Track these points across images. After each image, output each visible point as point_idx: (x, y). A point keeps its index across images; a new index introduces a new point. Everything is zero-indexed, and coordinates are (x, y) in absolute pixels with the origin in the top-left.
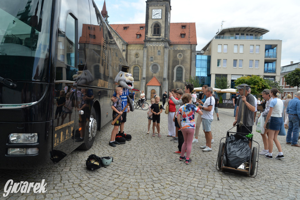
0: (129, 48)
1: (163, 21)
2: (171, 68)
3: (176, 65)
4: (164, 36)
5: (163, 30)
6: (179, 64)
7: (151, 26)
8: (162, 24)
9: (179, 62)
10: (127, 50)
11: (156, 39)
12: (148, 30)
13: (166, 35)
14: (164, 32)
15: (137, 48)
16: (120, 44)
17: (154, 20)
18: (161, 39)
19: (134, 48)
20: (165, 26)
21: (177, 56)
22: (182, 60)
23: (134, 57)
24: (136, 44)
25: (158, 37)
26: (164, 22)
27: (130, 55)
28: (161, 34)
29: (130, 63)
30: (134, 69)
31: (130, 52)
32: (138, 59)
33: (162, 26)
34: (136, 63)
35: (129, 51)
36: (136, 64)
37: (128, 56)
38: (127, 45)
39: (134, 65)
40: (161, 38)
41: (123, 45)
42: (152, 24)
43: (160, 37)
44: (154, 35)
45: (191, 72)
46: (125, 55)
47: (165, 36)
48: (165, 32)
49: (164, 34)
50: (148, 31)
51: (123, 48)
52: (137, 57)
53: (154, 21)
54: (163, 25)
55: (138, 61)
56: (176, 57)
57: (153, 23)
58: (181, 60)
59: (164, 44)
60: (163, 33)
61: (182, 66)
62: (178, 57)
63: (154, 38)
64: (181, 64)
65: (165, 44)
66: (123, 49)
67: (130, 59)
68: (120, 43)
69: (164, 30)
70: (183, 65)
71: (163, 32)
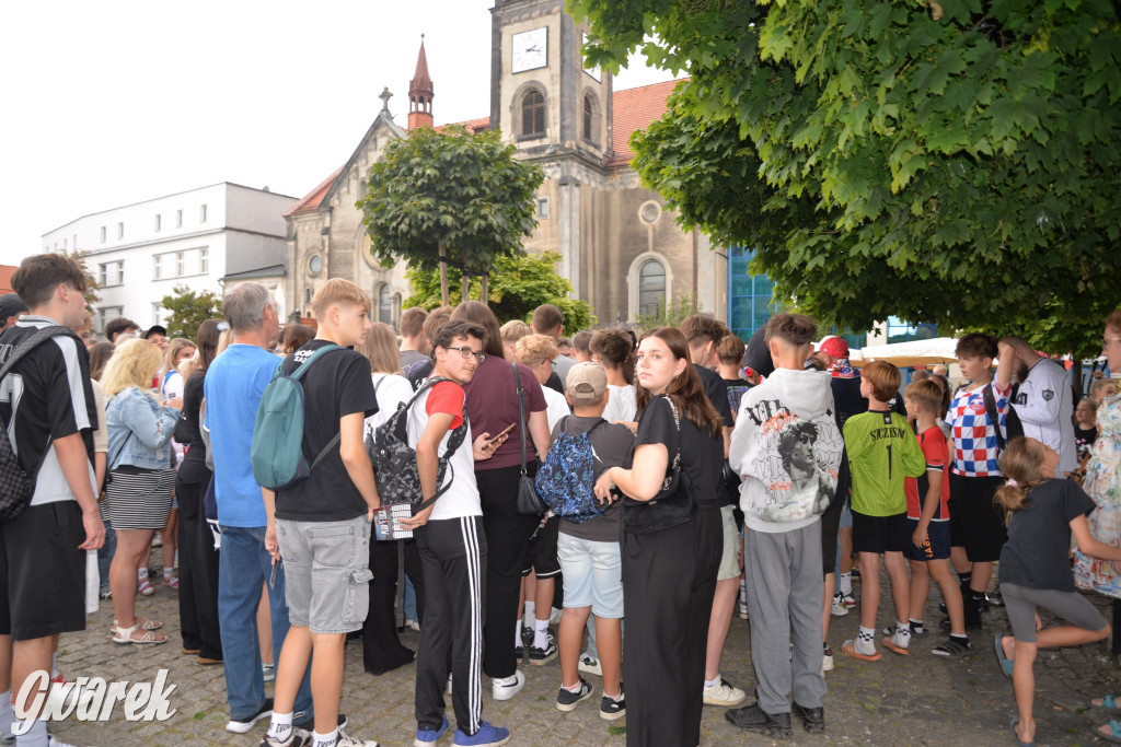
1: (552, 76)
2: (614, 269)
3: (636, 256)
4: (558, 135)
5: (553, 114)
6: (646, 250)
7: (509, 103)
8: (549, 88)
9: (645, 240)
11: (530, 151)
12: (499, 121)
13: (568, 132)
14: (558, 120)
17: (521, 75)
18: (548, 151)
20: (562, 95)
21: (636, 216)
22: (657, 229)
25: (537, 143)
26: (558, 79)
28: (548, 130)
33: (550, 95)
40: (547, 146)
42: (512, 94)
43: (546, 142)
44: (522, 137)
45: (699, 280)
47: (562, 138)
48: (562, 120)
49: (558, 128)
50: (502, 124)
53: (522, 80)
54: (553, 92)
56: (631, 220)
57: (518, 90)
58: (654, 230)
59: (559, 169)
60: (555, 124)
61: (658, 255)
62: (641, 220)
63: (522, 151)
64: (655, 250)
65: (562, 171)
69: (558, 110)
70: (664, 253)
71: (555, 118)
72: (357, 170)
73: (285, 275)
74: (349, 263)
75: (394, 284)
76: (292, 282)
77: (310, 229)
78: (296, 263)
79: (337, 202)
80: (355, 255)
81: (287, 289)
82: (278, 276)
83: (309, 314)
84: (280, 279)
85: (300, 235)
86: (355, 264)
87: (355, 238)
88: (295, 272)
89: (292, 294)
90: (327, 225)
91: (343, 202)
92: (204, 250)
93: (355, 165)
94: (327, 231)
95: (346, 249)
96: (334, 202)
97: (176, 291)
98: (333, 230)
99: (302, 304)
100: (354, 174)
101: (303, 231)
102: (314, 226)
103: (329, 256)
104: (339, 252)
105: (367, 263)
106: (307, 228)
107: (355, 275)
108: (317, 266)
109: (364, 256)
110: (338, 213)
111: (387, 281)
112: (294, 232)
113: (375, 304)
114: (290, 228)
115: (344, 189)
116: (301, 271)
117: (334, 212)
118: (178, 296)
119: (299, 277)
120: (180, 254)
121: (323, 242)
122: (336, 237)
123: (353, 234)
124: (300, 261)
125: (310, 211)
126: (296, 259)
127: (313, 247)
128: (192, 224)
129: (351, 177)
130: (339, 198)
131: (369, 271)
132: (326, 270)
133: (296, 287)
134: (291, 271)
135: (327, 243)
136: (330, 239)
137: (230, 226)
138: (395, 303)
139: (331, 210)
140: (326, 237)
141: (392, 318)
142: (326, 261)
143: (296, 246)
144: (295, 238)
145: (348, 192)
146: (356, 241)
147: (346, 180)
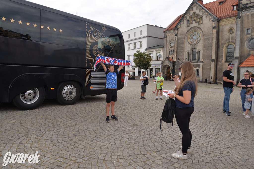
0: (221, 24)
10: (218, 26)
15: (231, 21)
16: (210, 21)
19: (227, 22)
23: (227, 33)
24: (230, 17)
27: (222, 31)
29: (223, 42)
30: (228, 48)
31: (222, 29)
32: (233, 35)
34: (230, 40)
35: (221, 27)
36: (229, 42)
37: (220, 33)
38: (219, 21)
39: (228, 43)
41: (213, 21)
46: (215, 33)
51: (214, 24)
52: (231, 32)
55: (232, 38)
66: (214, 26)
67: (222, 37)
68: (210, 19)
72: (186, 17)
73: (163, 47)
74: (183, 43)
75: (197, 49)
76: (165, 49)
77: (171, 35)
78: (166, 44)
79: (180, 26)
80: (185, 41)
81: (164, 51)
82: (162, 47)
83: (170, 57)
84: (162, 48)
85: (168, 37)
86: (185, 43)
87: (185, 36)
88: (166, 46)
89: (165, 52)
90: (176, 33)
91: (181, 26)
92: (141, 42)
93: (185, 16)
94: (176, 35)
95: (182, 39)
96: (179, 26)
97: (137, 52)
98: (178, 34)
99: (168, 55)
100: (185, 18)
101: (169, 35)
102: (172, 34)
103: (177, 41)
104: (180, 40)
105: (189, 43)
106: (170, 34)
107: (185, 46)
108: (172, 45)
109: (188, 41)
110: (180, 30)
111: (195, 48)
112: (166, 36)
113: (191, 54)
114: (165, 35)
115: (182, 23)
116: (168, 46)
117: (179, 29)
118: (137, 53)
119: (167, 48)
120: (135, 43)
121: (175, 38)
122: (179, 36)
123: (185, 35)
124: (168, 43)
125: (171, 30)
126: (166, 43)
127: (172, 39)
128: (138, 36)
129: (184, 19)
130: (180, 25)
131: (189, 45)
132: (176, 45)
133: (166, 50)
134: (165, 46)
135: (176, 38)
136: (177, 37)
137: (148, 36)
138: (197, 54)
139: (178, 29)
140: (176, 37)
141: (196, 58)
142: (176, 43)
143: (167, 39)
144: (166, 37)
145: (183, 23)
146: (186, 37)
147: (183, 20)
